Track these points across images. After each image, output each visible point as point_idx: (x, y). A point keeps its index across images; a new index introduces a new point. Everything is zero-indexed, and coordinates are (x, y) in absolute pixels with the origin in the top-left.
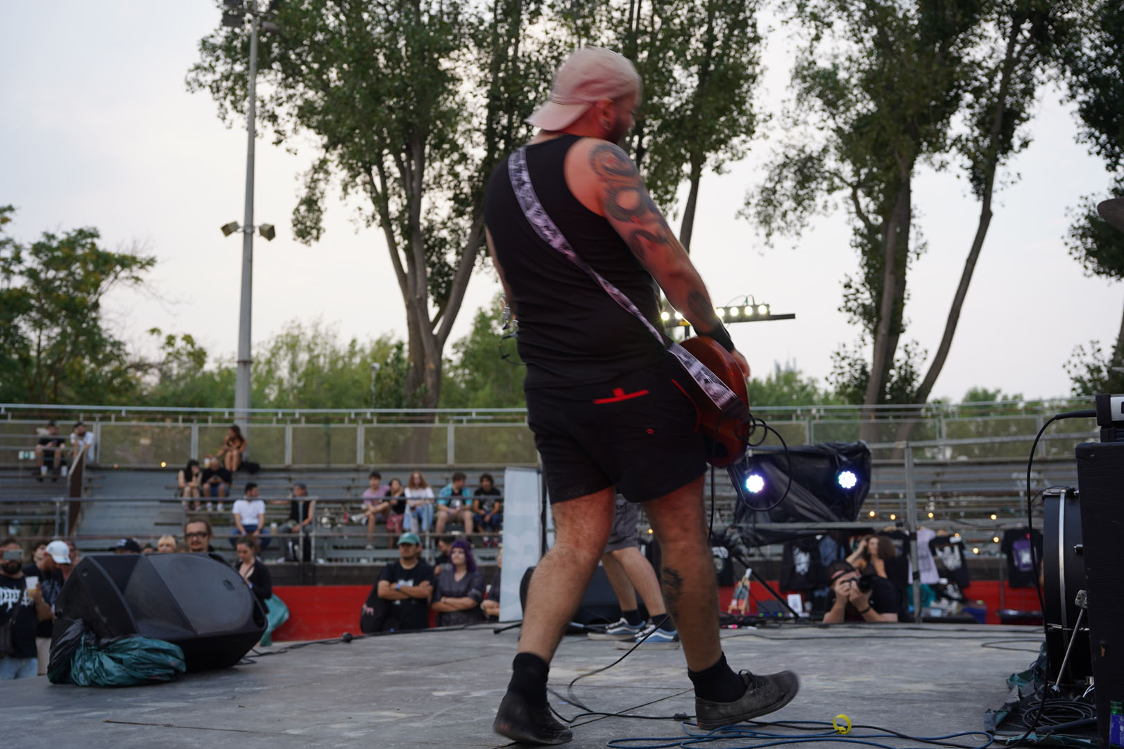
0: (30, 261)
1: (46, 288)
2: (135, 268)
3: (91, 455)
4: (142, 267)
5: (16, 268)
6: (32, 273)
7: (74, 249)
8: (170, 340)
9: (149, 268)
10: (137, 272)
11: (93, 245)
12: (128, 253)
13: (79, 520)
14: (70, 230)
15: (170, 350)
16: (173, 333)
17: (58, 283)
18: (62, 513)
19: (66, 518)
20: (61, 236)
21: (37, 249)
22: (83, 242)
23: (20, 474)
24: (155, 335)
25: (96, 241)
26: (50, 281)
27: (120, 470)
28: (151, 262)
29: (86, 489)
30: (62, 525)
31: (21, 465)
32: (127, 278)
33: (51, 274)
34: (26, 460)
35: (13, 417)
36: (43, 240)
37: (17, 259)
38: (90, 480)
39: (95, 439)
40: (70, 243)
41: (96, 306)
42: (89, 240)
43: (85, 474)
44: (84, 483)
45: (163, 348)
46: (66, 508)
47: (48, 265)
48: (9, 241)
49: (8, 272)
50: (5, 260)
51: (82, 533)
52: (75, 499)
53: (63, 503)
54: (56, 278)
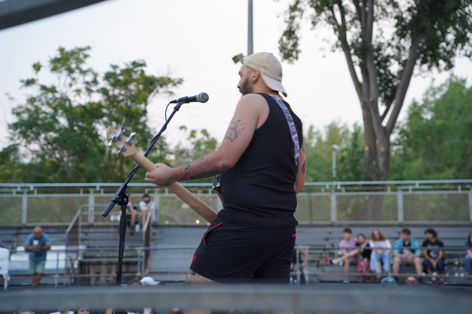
1: (112, 101)
2: (170, 86)
3: (154, 217)
4: (175, 85)
5: (94, 88)
6: (104, 91)
7: (130, 76)
8: (193, 134)
9: (179, 85)
10: (171, 88)
11: (143, 71)
12: (165, 75)
13: (149, 262)
14: (127, 62)
15: (193, 140)
17: (121, 98)
18: (141, 257)
19: (143, 260)
20: (123, 67)
21: (108, 76)
22: (136, 69)
23: (112, 230)
24: (183, 131)
25: (144, 68)
26: (115, 97)
27: (169, 226)
28: (180, 81)
29: (153, 240)
30: (141, 264)
31: (112, 224)
32: (165, 93)
33: (117, 92)
34: (115, 221)
35: (105, 192)
36: (111, 70)
37: (95, 82)
38: (154, 234)
40: (127, 72)
41: (145, 112)
42: (139, 68)
43: (152, 230)
44: (151, 235)
45: (189, 139)
46: (143, 254)
47: (114, 86)
48: (89, 70)
49: (89, 91)
50: (87, 83)
51: (152, 271)
52: (147, 248)
53: (142, 251)
54: (120, 94)
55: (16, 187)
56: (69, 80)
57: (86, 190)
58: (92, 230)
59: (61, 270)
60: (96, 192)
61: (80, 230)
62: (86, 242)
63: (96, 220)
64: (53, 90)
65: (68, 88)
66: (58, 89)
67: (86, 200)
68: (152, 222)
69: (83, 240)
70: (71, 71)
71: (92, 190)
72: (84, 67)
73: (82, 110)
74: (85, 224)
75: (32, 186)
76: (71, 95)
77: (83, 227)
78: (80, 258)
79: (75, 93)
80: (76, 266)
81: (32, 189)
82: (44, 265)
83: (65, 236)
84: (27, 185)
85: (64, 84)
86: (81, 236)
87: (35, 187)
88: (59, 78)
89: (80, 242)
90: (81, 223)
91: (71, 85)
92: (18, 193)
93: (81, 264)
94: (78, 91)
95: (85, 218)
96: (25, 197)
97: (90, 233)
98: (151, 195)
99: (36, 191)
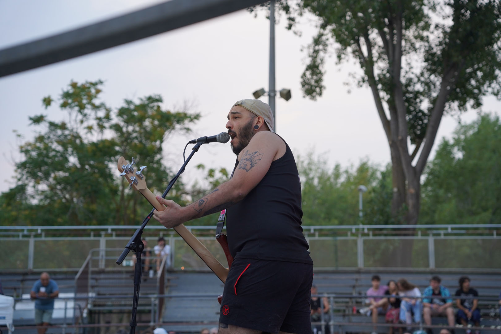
0: (115, 120)
1: (126, 138)
2: (186, 121)
3: (169, 262)
4: (191, 120)
5: (107, 125)
6: (117, 128)
7: (146, 111)
8: (211, 173)
9: (196, 121)
10: (187, 124)
11: (159, 107)
12: (181, 111)
13: (163, 310)
14: (142, 97)
15: (211, 180)
16: (213, 167)
17: (135, 135)
18: (155, 305)
19: (157, 308)
20: (137, 102)
21: (122, 112)
22: (151, 105)
23: (124, 276)
24: (201, 170)
25: (160, 104)
26: (129, 134)
27: (185, 272)
28: (197, 117)
29: (167, 287)
30: (155, 312)
31: (124, 269)
32: (181, 129)
33: (130, 128)
34: (128, 266)
35: (117, 235)
36: (125, 105)
37: (108, 117)
38: (169, 280)
39: (171, 250)
40: (143, 107)
41: (160, 150)
42: (156, 104)
43: (167, 276)
44: (166, 281)
45: (206, 179)
46: (157, 302)
47: (127, 122)
48: (102, 105)
49: (102, 127)
50: (100, 119)
51: (166, 320)
52: (161, 296)
53: (156, 298)
54: (134, 131)
55: (23, 230)
56: (80, 117)
57: (97, 233)
58: (102, 276)
59: (69, 319)
60: (107, 235)
61: (90, 276)
62: (96, 289)
63: (107, 266)
64: (63, 126)
65: (79, 125)
66: (69, 126)
67: (97, 244)
68: (167, 267)
69: (93, 287)
70: (82, 108)
71: (103, 233)
72: (97, 102)
73: (94, 148)
74: (96, 269)
75: (39, 229)
76: (82, 132)
77: (94, 273)
78: (89, 306)
79: (86, 131)
80: (85, 315)
81: (39, 231)
82: (51, 314)
83: (73, 283)
84: (35, 227)
85: (76, 121)
86: (91, 282)
87: (42, 230)
88: (70, 114)
89: (89, 289)
90: (91, 269)
91: (82, 122)
92: (24, 236)
93: (90, 312)
94: (90, 128)
95: (96, 263)
96: (32, 241)
97: (100, 279)
98: (166, 238)
99: (43, 234)
